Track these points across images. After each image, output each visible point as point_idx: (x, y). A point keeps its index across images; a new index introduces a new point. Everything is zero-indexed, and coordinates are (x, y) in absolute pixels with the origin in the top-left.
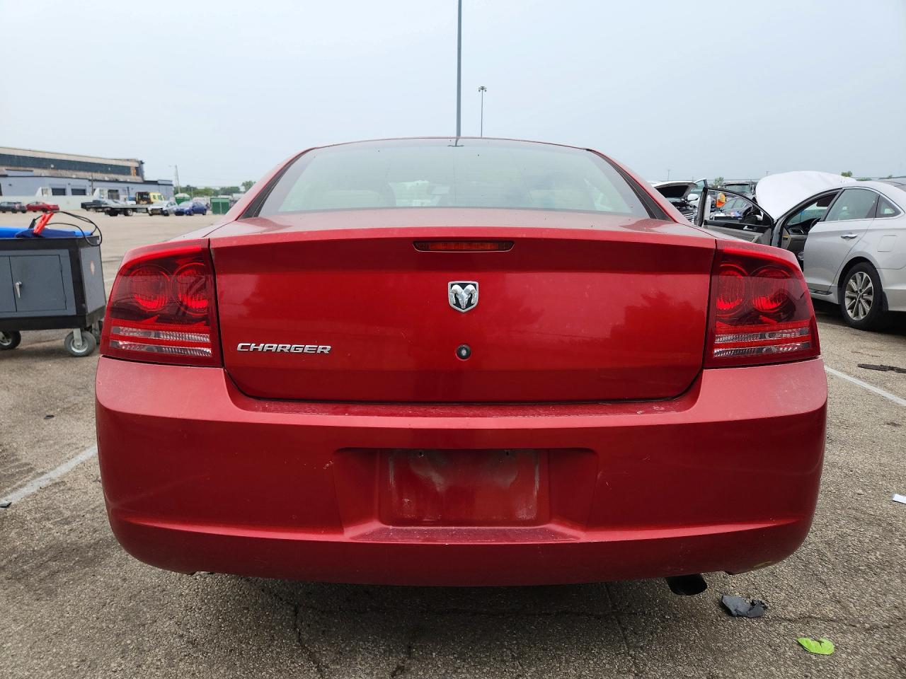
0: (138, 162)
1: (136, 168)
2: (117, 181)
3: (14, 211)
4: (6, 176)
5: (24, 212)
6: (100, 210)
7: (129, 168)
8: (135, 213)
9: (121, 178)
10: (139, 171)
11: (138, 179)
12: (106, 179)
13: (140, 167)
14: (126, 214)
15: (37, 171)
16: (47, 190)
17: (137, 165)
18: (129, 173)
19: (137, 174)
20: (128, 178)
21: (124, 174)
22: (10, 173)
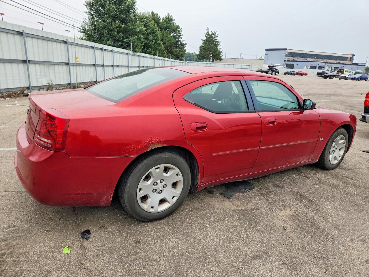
0: (352, 55)
1: (351, 58)
2: (340, 63)
3: (291, 74)
4: (297, 61)
5: (294, 75)
6: (320, 76)
7: (347, 58)
8: (334, 78)
9: (342, 62)
10: (351, 59)
11: (350, 63)
12: (335, 62)
13: (352, 57)
14: (330, 78)
15: (308, 59)
16: (308, 67)
17: (351, 56)
18: (346, 60)
19: (350, 61)
20: (345, 62)
21: (344, 60)
22: (298, 60)
